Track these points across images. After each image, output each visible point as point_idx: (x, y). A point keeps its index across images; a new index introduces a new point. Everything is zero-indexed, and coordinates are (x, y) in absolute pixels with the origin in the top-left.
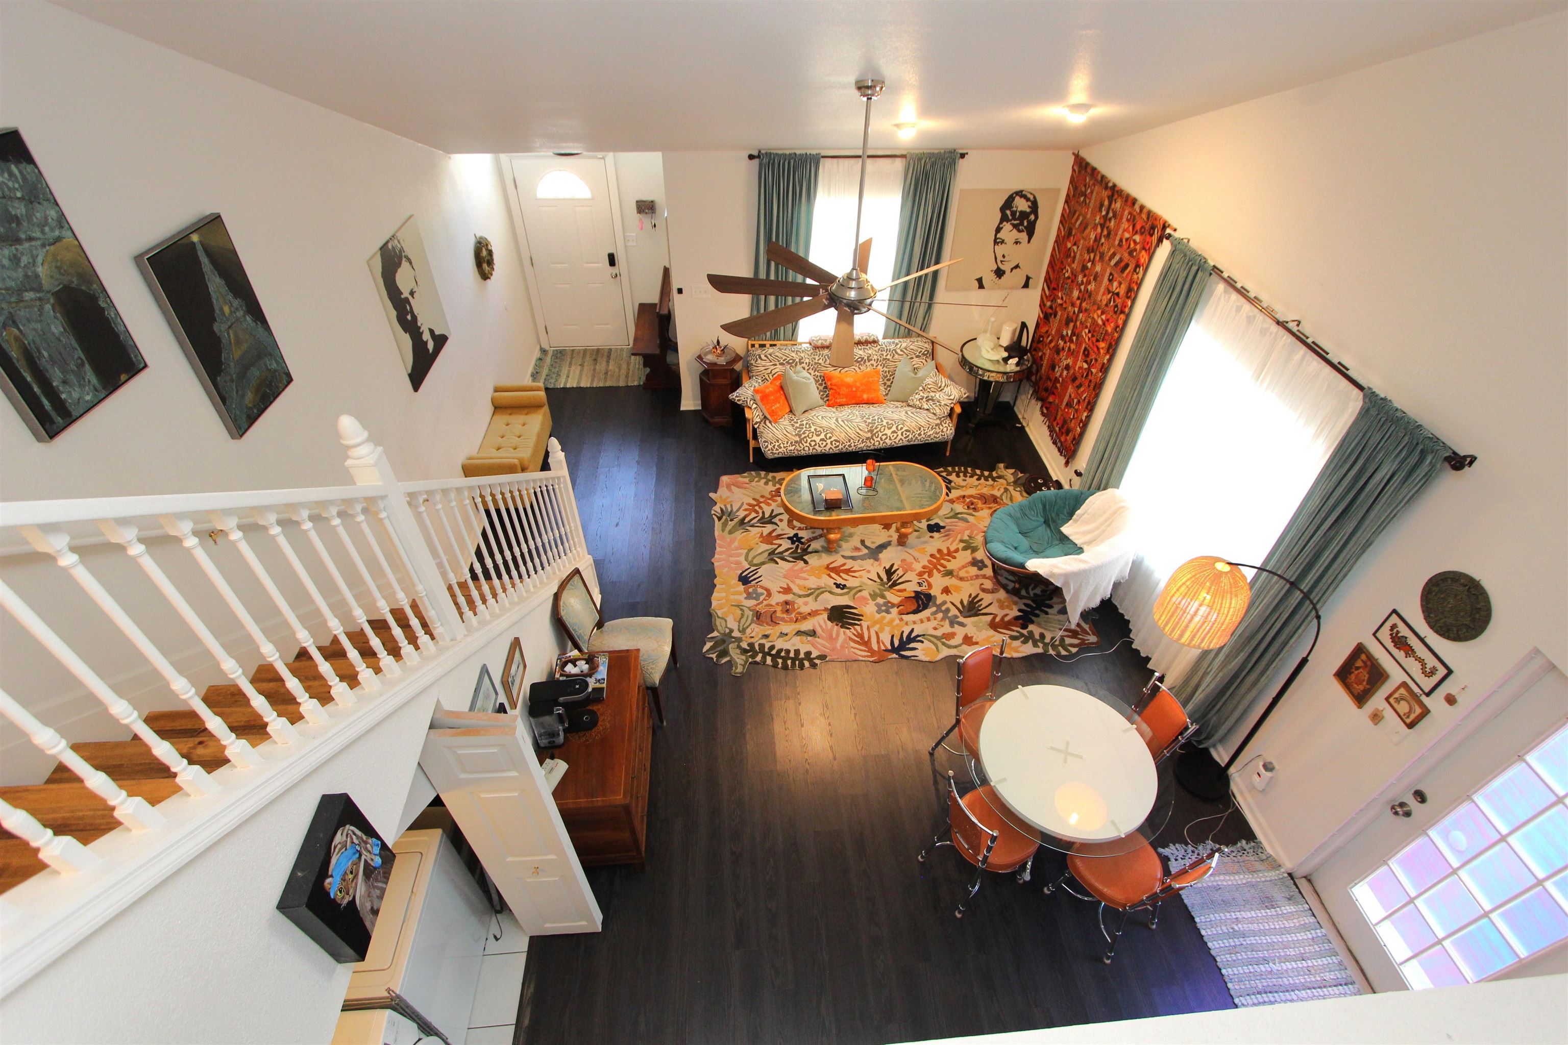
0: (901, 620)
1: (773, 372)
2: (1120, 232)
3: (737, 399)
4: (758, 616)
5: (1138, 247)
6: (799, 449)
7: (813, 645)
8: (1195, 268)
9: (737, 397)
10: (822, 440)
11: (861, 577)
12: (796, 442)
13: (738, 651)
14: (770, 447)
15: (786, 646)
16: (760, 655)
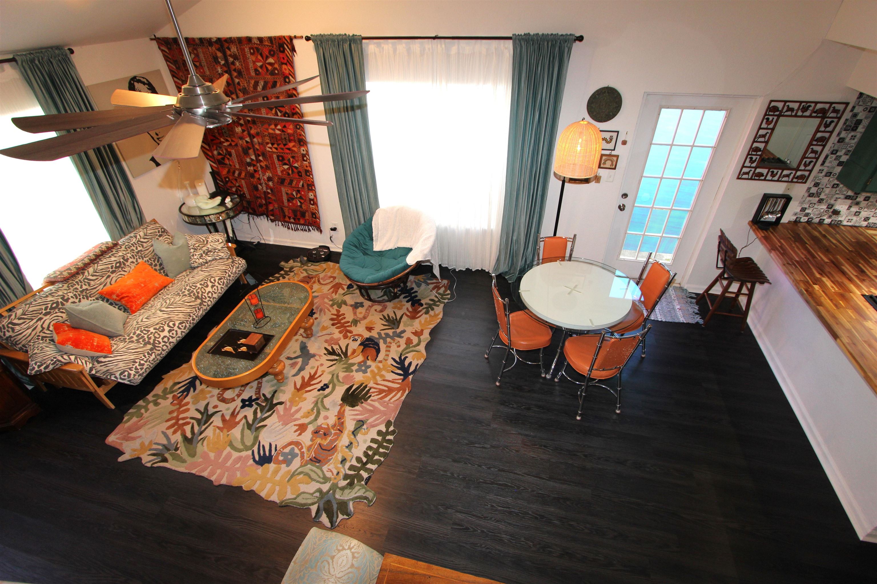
0: (380, 362)
1: (45, 326)
2: (251, 65)
3: (42, 368)
4: (316, 460)
5: (276, 66)
6: (159, 352)
7: (373, 426)
8: (346, 46)
9: (39, 366)
10: (170, 331)
11: (323, 372)
12: (151, 349)
13: (347, 491)
14: (132, 373)
15: (363, 447)
16: (362, 472)
